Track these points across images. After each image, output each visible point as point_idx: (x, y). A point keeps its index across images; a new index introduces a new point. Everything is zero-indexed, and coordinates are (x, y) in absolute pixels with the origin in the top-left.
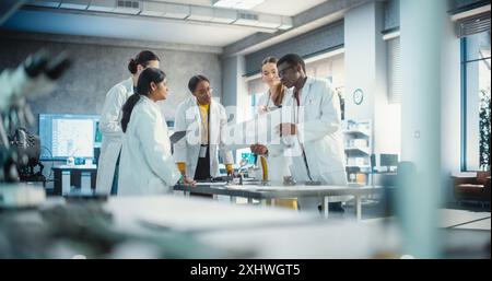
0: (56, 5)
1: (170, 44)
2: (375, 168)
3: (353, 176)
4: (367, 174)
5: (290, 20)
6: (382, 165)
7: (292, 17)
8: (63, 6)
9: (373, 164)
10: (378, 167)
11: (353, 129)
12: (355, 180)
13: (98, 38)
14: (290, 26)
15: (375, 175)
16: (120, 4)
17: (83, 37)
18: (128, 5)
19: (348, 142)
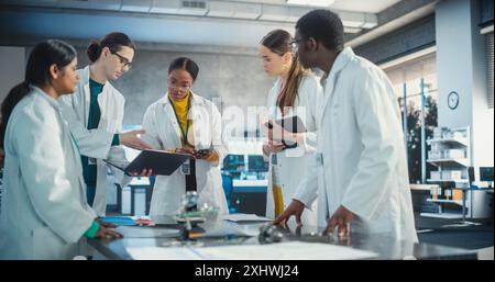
0: (117, 8)
1: (247, 49)
2: (475, 184)
3: (448, 193)
4: (465, 191)
5: (375, 17)
6: (482, 180)
7: (377, 14)
8: (125, 8)
9: (472, 178)
10: (478, 182)
11: (447, 138)
12: (451, 198)
13: (170, 44)
14: (375, 25)
15: (475, 192)
16: (185, 5)
17: (154, 44)
18: (194, 5)
19: (442, 152)
